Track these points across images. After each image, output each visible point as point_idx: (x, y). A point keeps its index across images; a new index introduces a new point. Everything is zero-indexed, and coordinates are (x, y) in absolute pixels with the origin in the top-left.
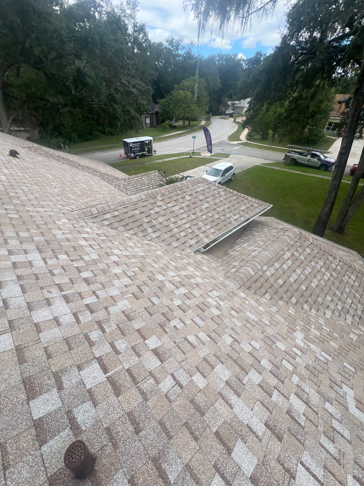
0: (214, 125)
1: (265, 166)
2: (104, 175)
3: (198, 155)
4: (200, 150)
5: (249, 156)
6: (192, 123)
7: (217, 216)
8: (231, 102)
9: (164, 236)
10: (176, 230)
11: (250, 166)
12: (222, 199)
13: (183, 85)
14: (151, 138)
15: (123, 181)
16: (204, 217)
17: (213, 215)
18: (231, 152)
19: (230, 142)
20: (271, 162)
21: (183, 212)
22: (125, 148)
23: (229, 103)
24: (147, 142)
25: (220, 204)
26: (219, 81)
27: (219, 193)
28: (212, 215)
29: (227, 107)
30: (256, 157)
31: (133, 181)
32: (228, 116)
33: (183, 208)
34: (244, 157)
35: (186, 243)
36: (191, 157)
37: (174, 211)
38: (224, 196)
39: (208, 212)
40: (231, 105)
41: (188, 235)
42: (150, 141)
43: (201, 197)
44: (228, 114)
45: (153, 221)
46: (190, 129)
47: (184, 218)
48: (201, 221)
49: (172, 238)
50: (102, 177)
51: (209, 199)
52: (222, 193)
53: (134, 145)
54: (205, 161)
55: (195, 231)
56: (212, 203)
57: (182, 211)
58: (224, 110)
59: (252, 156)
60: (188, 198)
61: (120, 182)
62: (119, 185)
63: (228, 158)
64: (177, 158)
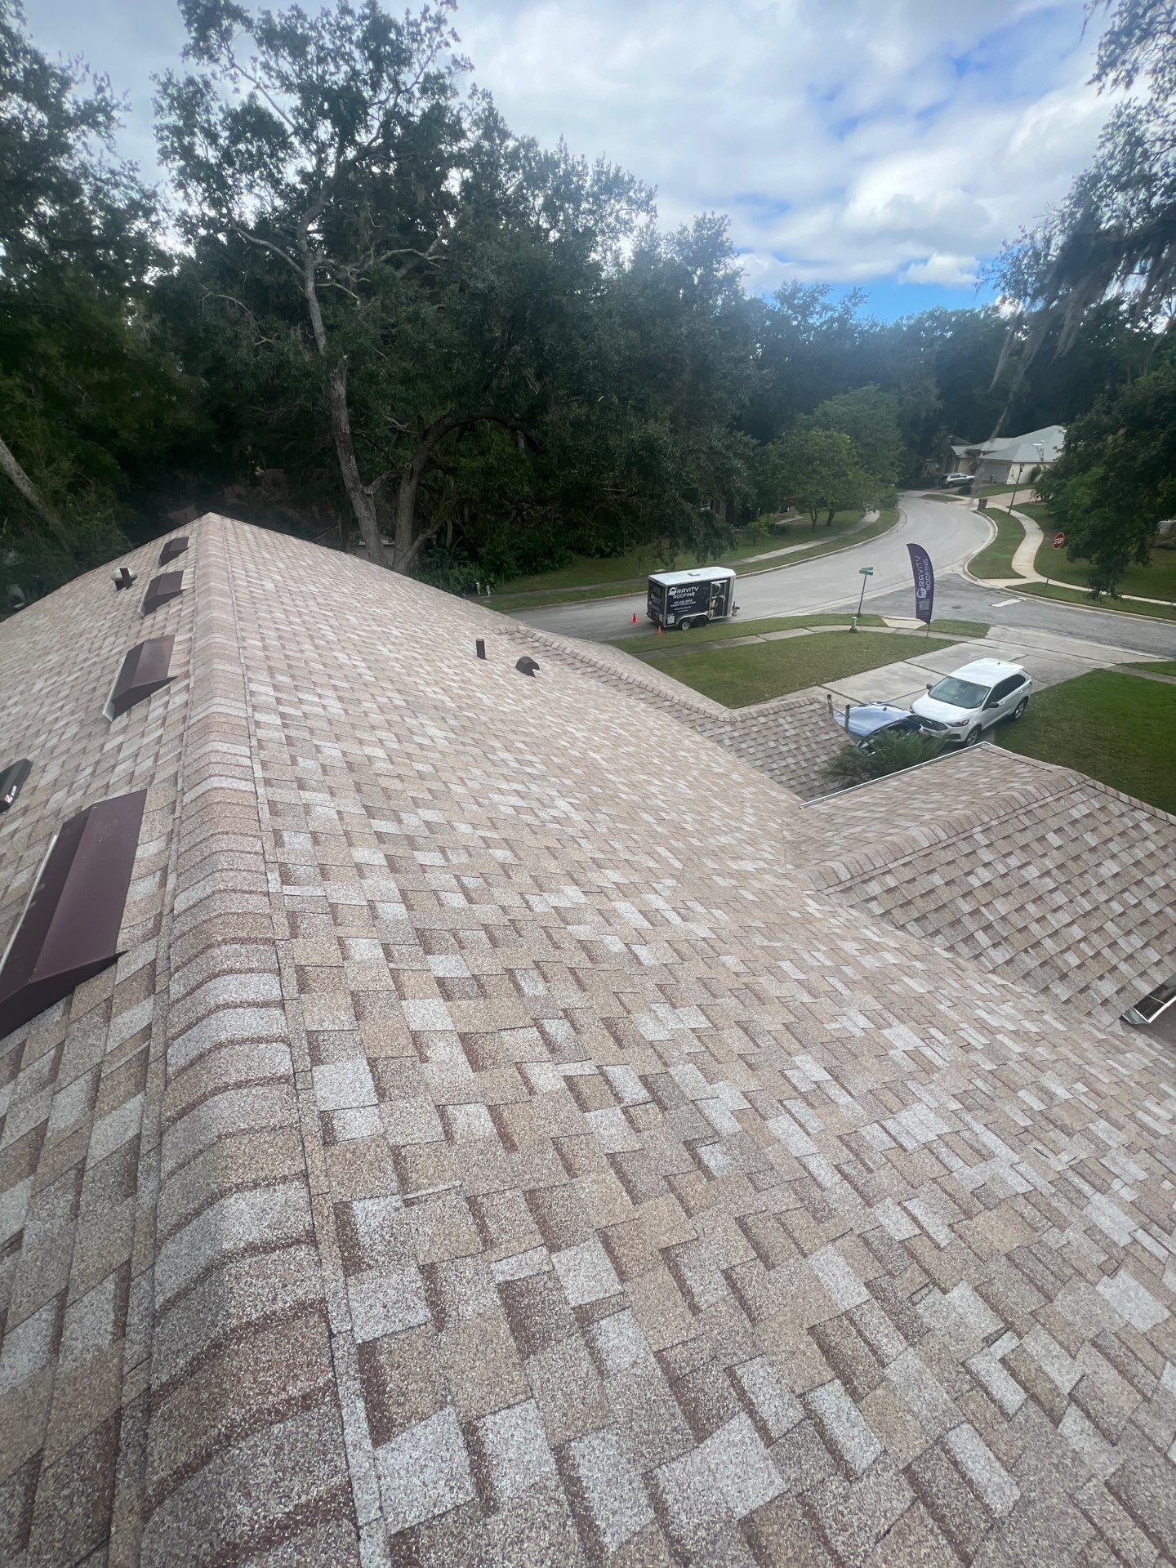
0: (911, 521)
1: (1135, 673)
2: (680, 708)
3: (874, 623)
4: (877, 608)
5: (1059, 632)
6: (839, 516)
7: (1152, 906)
8: (964, 448)
9: (1023, 962)
10: (1048, 943)
11: (1075, 672)
12: (1151, 846)
13: (825, 414)
14: (730, 573)
15: (728, 728)
16: (1117, 907)
17: (1140, 903)
18: (989, 615)
19: (980, 582)
20: (1155, 658)
21: (1052, 885)
22: (650, 599)
23: (959, 450)
24: (718, 583)
25: (1150, 865)
26: (936, 391)
27: (1137, 827)
28: (1136, 901)
29: (951, 461)
30: (1088, 638)
31: (755, 729)
32: (956, 489)
33: (1048, 873)
34: (1043, 634)
35: (1091, 992)
36: (853, 631)
37: (1028, 883)
38: (1154, 837)
39: (1124, 890)
40: (964, 456)
41: (1087, 963)
42: (727, 584)
43: (1092, 840)
44: (954, 484)
45: (983, 909)
46: (833, 539)
47: (1060, 907)
48: (1112, 920)
49: (1047, 968)
50: (676, 714)
51: (1113, 847)
52: (1148, 828)
53: (680, 591)
54: (902, 648)
55: (1103, 952)
56: (1126, 858)
57: (1049, 883)
58: (938, 470)
59: (1071, 634)
60: (1054, 839)
61: (722, 730)
62: (719, 738)
63: (983, 637)
64: (806, 632)
